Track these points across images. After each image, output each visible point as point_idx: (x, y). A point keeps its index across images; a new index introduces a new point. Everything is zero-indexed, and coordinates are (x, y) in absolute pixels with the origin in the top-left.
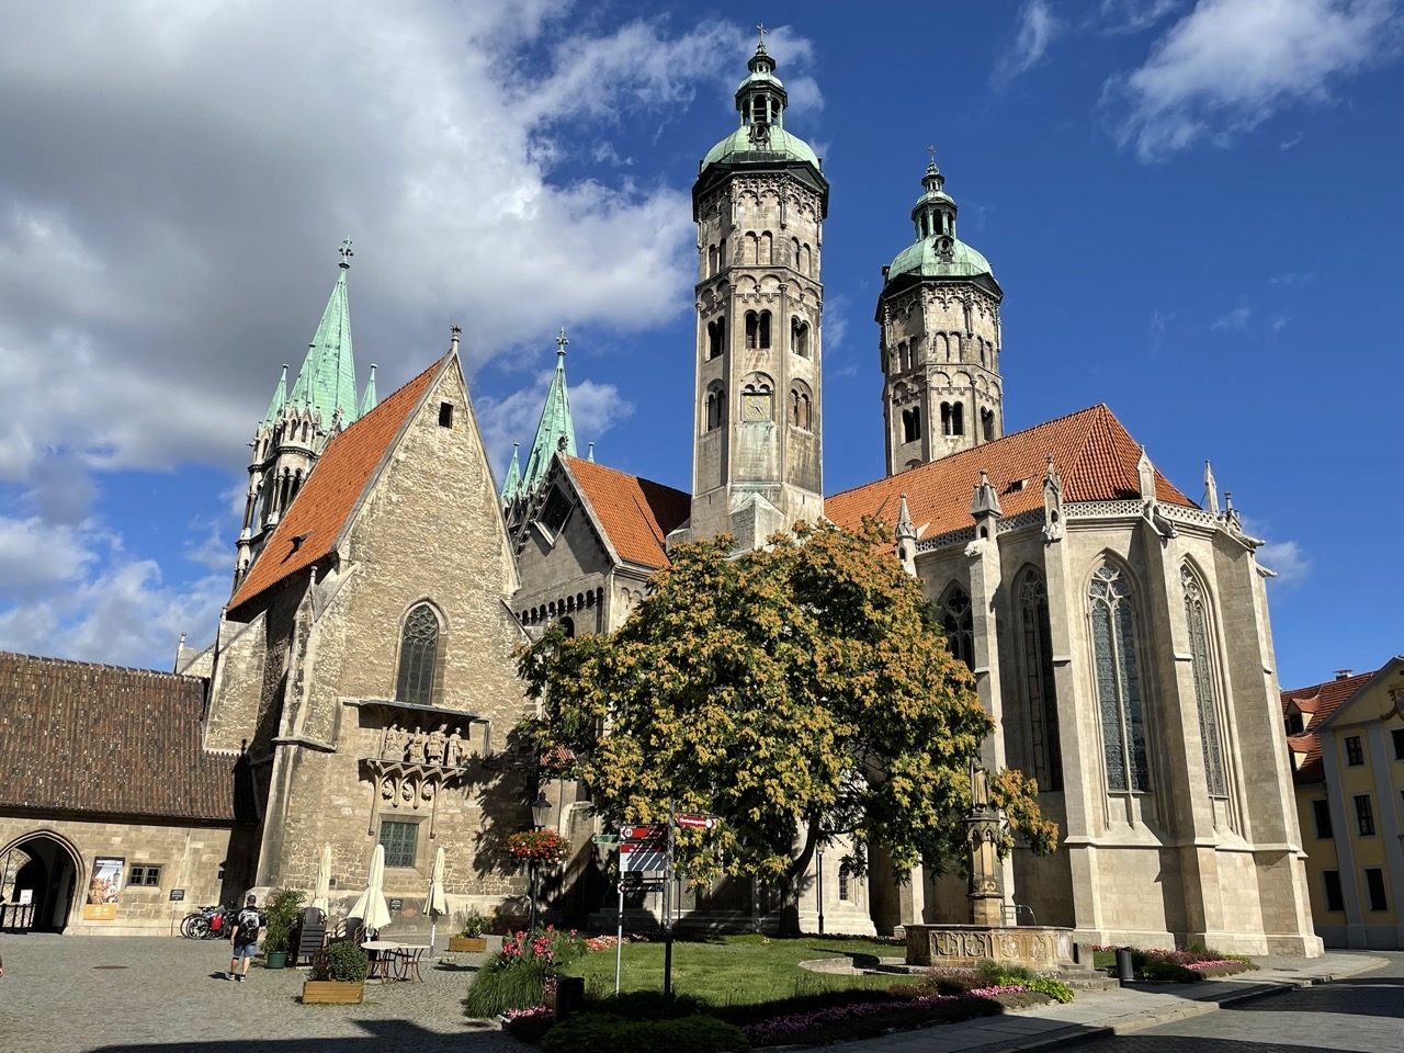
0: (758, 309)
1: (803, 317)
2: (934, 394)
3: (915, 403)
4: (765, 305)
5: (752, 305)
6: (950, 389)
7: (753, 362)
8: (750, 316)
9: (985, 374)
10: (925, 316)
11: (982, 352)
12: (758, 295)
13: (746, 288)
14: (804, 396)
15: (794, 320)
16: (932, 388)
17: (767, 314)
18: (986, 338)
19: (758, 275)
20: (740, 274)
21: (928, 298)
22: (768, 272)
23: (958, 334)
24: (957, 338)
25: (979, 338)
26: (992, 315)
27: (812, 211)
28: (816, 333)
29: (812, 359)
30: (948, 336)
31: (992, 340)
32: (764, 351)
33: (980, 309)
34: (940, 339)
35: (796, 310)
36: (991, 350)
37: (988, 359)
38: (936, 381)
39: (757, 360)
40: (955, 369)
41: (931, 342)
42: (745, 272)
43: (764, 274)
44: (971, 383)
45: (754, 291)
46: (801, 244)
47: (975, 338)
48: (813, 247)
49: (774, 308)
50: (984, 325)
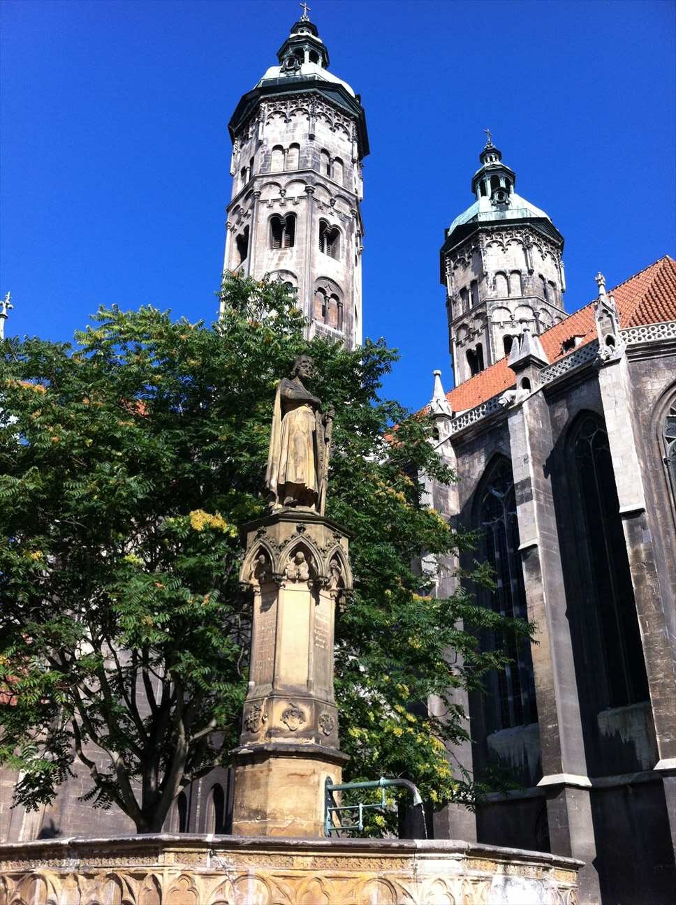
0: (283, 212)
1: (334, 220)
2: (495, 329)
3: (477, 340)
4: (290, 207)
5: (277, 209)
6: (511, 322)
7: (276, 260)
8: (275, 220)
9: (549, 308)
10: (483, 258)
11: (545, 291)
12: (283, 199)
13: (271, 194)
14: (334, 296)
15: (323, 223)
16: (494, 323)
17: (292, 217)
18: (548, 277)
19: (283, 181)
20: (264, 182)
21: (486, 243)
22: (295, 177)
23: (518, 272)
24: (517, 276)
25: (541, 276)
26: (553, 259)
27: (346, 132)
28: (349, 238)
29: (343, 261)
30: (508, 275)
31: (555, 279)
32: (288, 250)
33: (540, 251)
34: (500, 278)
35: (324, 213)
36: (555, 289)
37: (552, 297)
38: (497, 316)
39: (280, 259)
40: (516, 303)
41: (491, 281)
42: (270, 180)
43: (289, 180)
44: (534, 315)
45: (279, 196)
46: (333, 156)
47: (535, 274)
48: (347, 162)
49: (301, 210)
50: (546, 266)
